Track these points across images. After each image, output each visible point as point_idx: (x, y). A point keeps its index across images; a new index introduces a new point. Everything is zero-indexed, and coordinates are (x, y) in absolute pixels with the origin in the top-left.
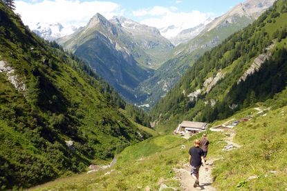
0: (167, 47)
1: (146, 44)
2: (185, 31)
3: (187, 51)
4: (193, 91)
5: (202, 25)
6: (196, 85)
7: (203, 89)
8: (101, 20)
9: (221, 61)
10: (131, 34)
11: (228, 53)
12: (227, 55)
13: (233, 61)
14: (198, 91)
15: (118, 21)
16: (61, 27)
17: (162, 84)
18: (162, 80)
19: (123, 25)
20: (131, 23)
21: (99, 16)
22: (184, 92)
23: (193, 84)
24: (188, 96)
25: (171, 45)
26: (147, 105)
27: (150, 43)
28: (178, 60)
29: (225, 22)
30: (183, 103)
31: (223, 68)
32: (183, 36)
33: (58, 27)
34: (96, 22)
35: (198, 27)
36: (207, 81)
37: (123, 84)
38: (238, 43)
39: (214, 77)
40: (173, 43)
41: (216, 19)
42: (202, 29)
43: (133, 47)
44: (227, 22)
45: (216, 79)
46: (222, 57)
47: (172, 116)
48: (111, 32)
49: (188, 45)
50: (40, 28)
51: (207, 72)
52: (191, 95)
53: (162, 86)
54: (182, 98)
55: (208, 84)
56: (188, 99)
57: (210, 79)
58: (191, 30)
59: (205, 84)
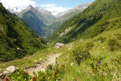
0: (53, 18)
1: (46, 16)
2: (60, 13)
3: (60, 20)
4: (61, 33)
5: (65, 12)
6: (62, 31)
7: (64, 33)
8: (31, 7)
9: (71, 24)
10: (41, 13)
11: (73, 21)
12: (73, 22)
13: (74, 24)
14: (63, 33)
16: (17, 9)
17: (51, 30)
18: (51, 29)
19: (39, 10)
20: (42, 9)
21: (31, 6)
22: (58, 33)
23: (61, 31)
25: (55, 18)
26: (46, 37)
27: (48, 16)
28: (57, 23)
29: (73, 11)
30: (58, 37)
31: (71, 26)
32: (59, 15)
33: (16, 9)
36: (66, 30)
37: (38, 30)
38: (76, 18)
39: (68, 29)
41: (70, 10)
42: (65, 13)
43: (42, 17)
47: (54, 41)
48: (35, 11)
49: (60, 18)
50: (9, 8)
51: (66, 27)
52: (60, 34)
54: (58, 35)
59: (65, 31)
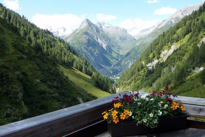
0: (131, 40)
1: (118, 39)
2: (144, 31)
3: (145, 41)
4: (151, 61)
5: (154, 26)
6: (154, 57)
7: (160, 60)
8: (88, 23)
9: (175, 36)
10: (108, 32)
13: (185, 35)
14: (156, 61)
15: (100, 24)
16: (65, 30)
17: (128, 63)
18: (128, 61)
19: (103, 27)
20: (108, 26)
21: (87, 20)
22: (143, 63)
23: (151, 56)
24: (147, 66)
25: (134, 39)
26: (118, 78)
27: (121, 38)
28: (138, 47)
29: (170, 22)
30: (142, 71)
31: (177, 41)
32: (142, 33)
33: (63, 30)
34: (86, 24)
35: (152, 28)
36: (163, 53)
37: (103, 64)
39: (169, 50)
40: (135, 38)
41: (164, 21)
42: (154, 28)
43: (110, 40)
44: (171, 22)
45: (171, 51)
46: (175, 33)
48: (95, 31)
49: (145, 38)
50: (51, 30)
51: (163, 46)
52: (149, 64)
53: (128, 65)
54: (142, 67)
55: (164, 55)
56: (147, 68)
57: (166, 51)
58: (147, 30)
59: (162, 55)
